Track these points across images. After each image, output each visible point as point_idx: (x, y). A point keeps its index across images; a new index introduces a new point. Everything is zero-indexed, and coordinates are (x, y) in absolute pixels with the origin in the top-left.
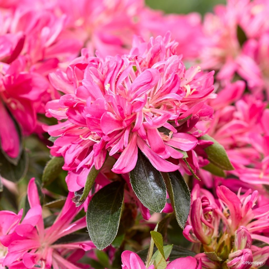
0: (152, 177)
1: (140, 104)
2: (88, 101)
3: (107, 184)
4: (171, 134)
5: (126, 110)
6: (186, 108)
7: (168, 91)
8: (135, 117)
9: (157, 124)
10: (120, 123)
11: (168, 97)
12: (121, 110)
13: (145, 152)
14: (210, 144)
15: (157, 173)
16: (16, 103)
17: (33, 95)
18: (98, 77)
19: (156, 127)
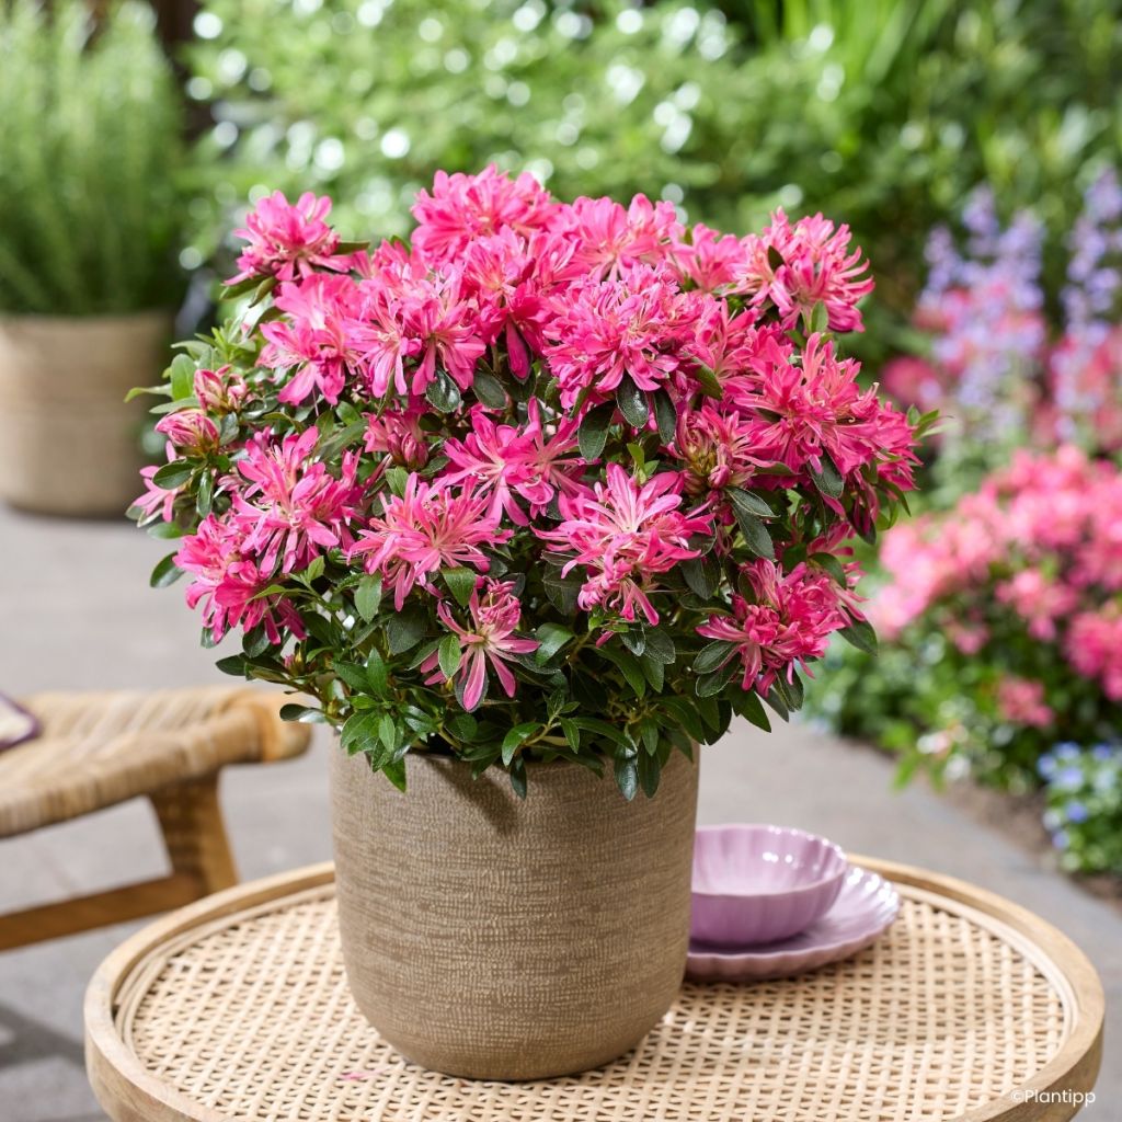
0: (637, 396)
1: (624, 327)
2: (579, 324)
3: (602, 402)
4: (654, 355)
5: (612, 333)
6: (670, 332)
7: (652, 316)
8: (620, 340)
9: (639, 346)
10: (605, 344)
11: (652, 321)
12: (607, 332)
13: (631, 372)
14: (699, 367)
15: (641, 392)
16: (524, 325)
17: (540, 317)
18: (589, 301)
19: (640, 349)
